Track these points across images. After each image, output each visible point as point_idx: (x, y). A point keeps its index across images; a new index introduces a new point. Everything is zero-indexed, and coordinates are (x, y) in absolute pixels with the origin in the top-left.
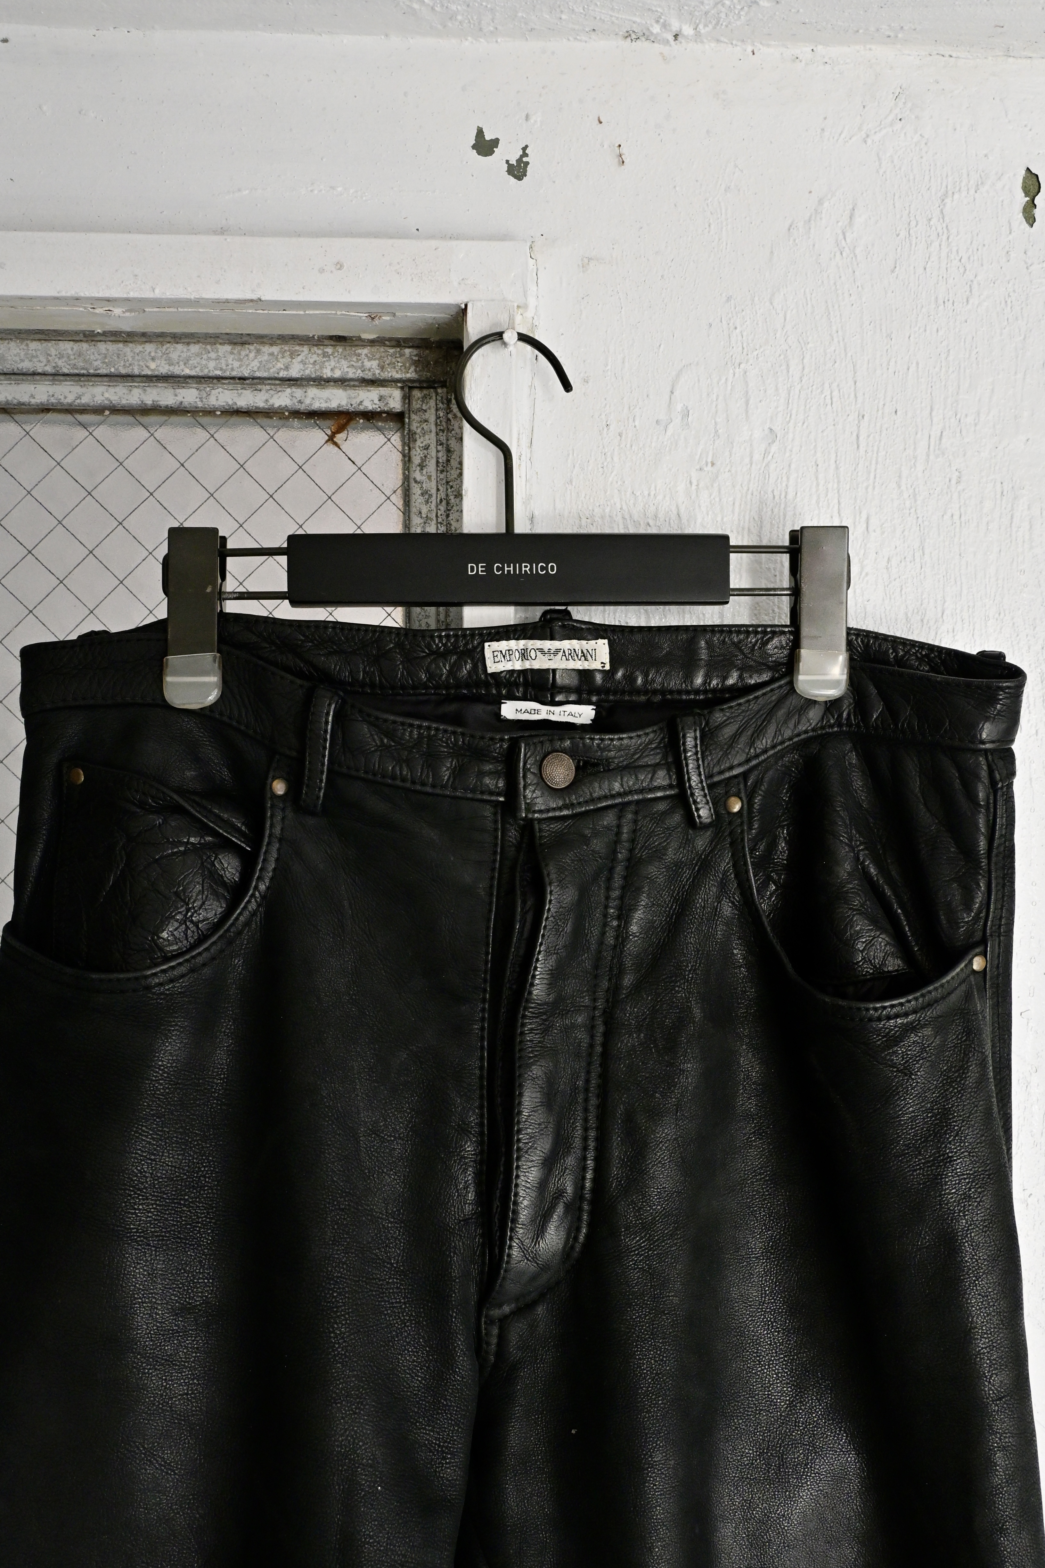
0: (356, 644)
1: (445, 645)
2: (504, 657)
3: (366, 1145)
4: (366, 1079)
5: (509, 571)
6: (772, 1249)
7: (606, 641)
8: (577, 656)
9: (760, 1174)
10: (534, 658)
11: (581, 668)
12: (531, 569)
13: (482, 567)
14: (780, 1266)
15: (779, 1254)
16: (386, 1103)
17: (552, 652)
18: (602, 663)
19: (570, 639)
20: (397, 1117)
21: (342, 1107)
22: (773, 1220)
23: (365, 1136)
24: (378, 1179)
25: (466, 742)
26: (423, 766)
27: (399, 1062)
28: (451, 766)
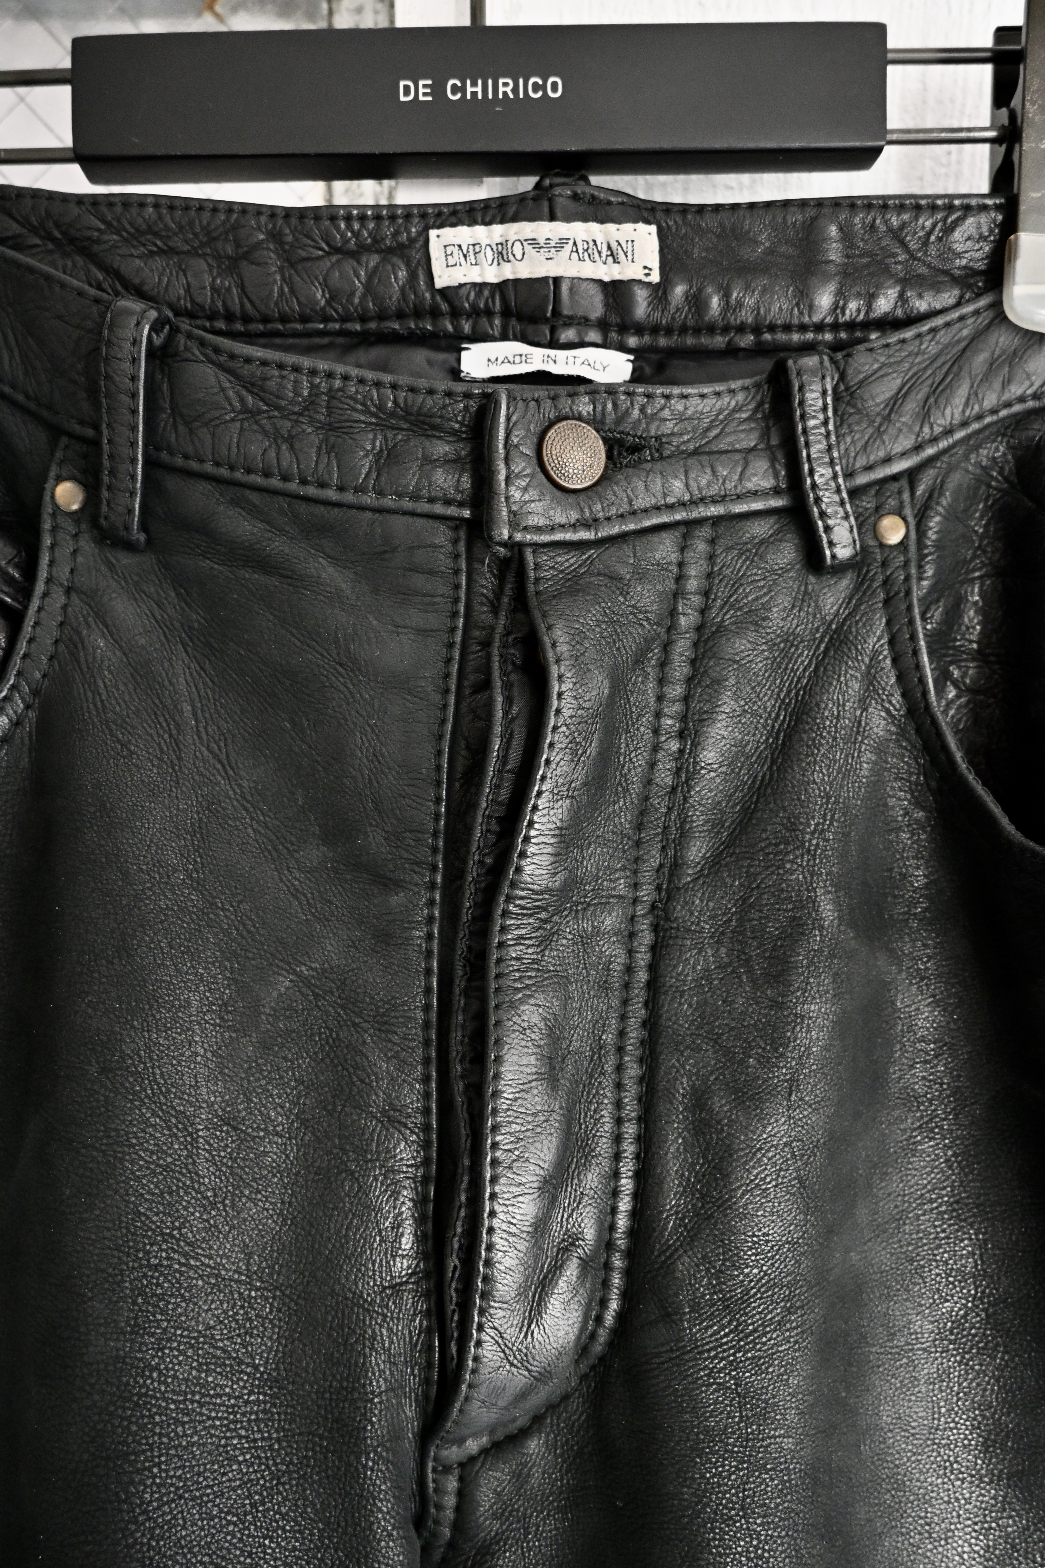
0: (196, 235)
1: (357, 235)
2: (465, 256)
3: (211, 1145)
4: (215, 1025)
5: (474, 94)
6: (952, 1333)
7: (653, 228)
8: (599, 253)
9: (931, 1201)
10: (519, 257)
11: (606, 279)
12: (515, 90)
13: (425, 86)
14: (967, 1364)
15: (965, 1344)
16: (250, 1068)
17: (553, 244)
18: (645, 267)
19: (585, 220)
20: (271, 1096)
21: (162, 1074)
22: (953, 1283)
23: (208, 1129)
25: (401, 401)
26: (320, 448)
27: (275, 994)
28: (373, 448)
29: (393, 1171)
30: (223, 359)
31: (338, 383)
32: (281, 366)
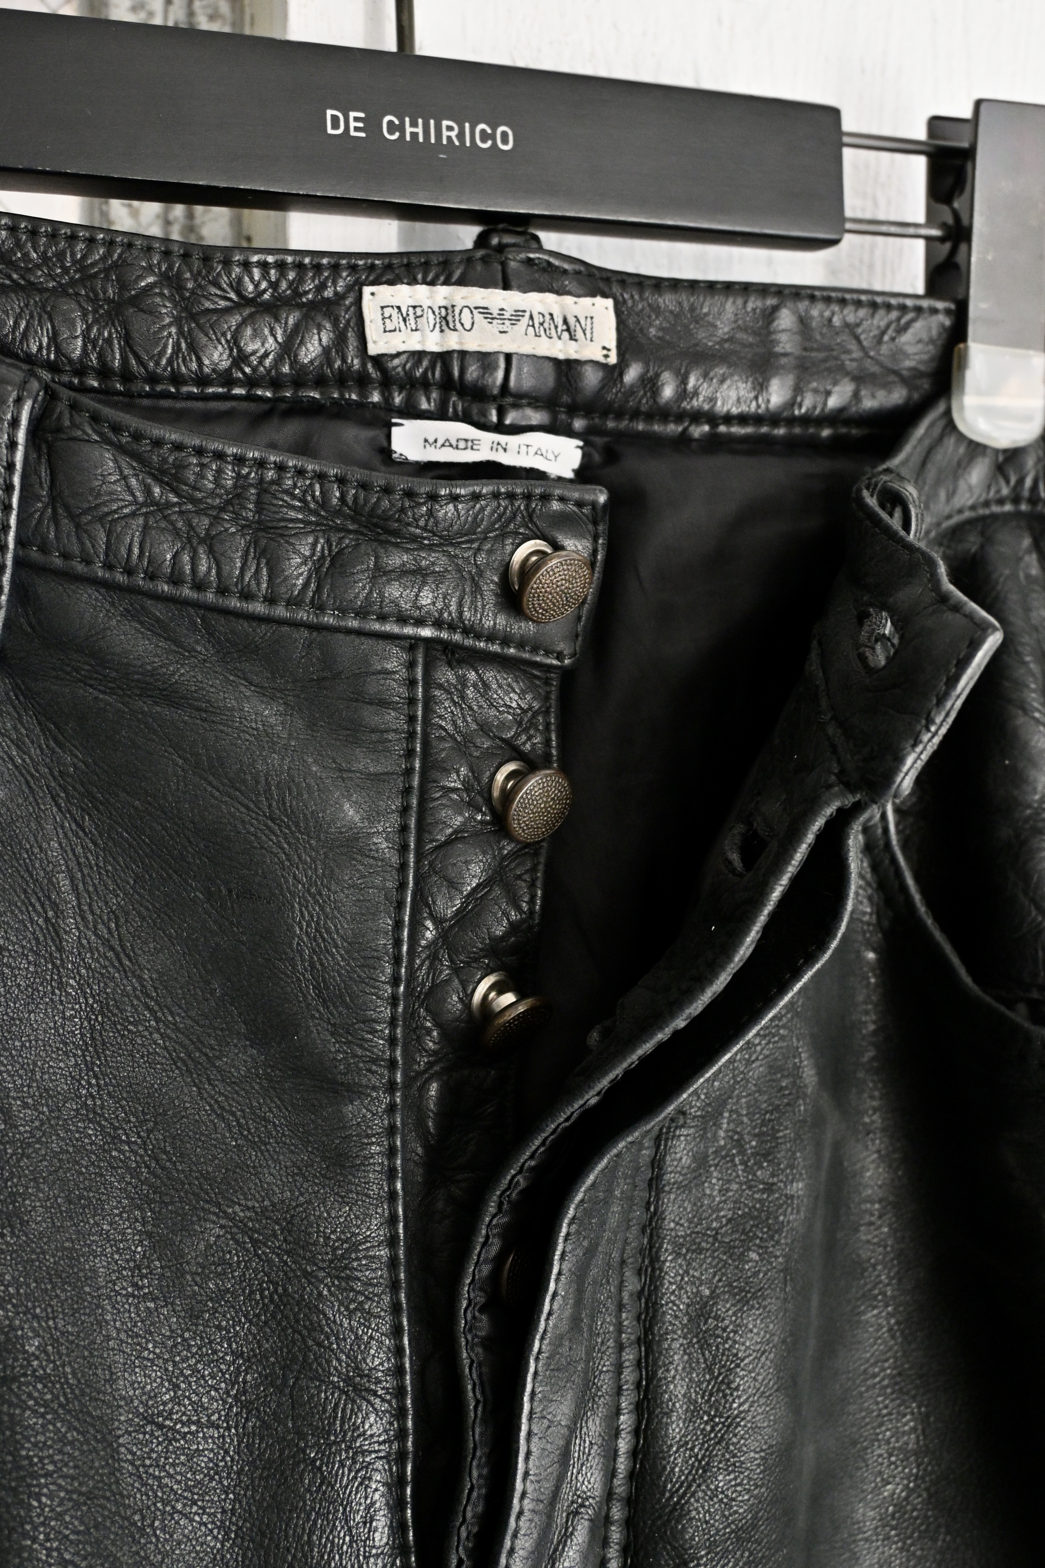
0: (66, 270)
1: (274, 285)
2: (405, 320)
3: (134, 1454)
4: (128, 1296)
5: (414, 135)
6: (893, 1518)
7: (610, 302)
8: (556, 327)
10: (468, 327)
11: (561, 357)
12: (461, 136)
13: (356, 119)
14: (908, 1551)
15: (907, 1528)
16: (175, 1346)
17: (507, 315)
18: (604, 348)
19: (541, 290)
20: (203, 1377)
22: (894, 1463)
23: (130, 1433)
24: (163, 1530)
25: (350, 499)
26: (246, 553)
27: (202, 1246)
28: (313, 554)
29: (364, 1453)
30: (125, 439)
31: (270, 474)
32: (200, 452)
